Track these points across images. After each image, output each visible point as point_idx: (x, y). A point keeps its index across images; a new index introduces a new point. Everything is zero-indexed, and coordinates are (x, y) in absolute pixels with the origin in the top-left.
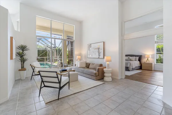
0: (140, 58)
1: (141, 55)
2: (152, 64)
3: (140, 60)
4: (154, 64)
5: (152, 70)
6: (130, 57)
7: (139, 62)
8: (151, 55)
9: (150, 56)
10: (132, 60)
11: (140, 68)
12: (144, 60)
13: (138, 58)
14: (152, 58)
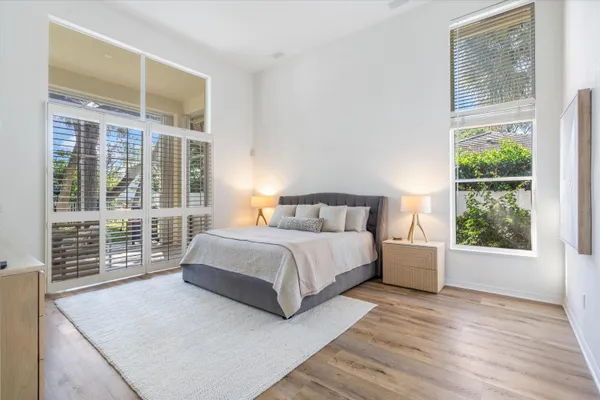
0: (376, 212)
1: (382, 197)
2: (434, 250)
3: (373, 226)
4: (447, 251)
5: (435, 294)
6: (325, 210)
7: (368, 236)
8: (433, 196)
9: (427, 204)
10: (330, 224)
11: (374, 276)
12: (396, 227)
13: (362, 214)
14: (434, 212)
